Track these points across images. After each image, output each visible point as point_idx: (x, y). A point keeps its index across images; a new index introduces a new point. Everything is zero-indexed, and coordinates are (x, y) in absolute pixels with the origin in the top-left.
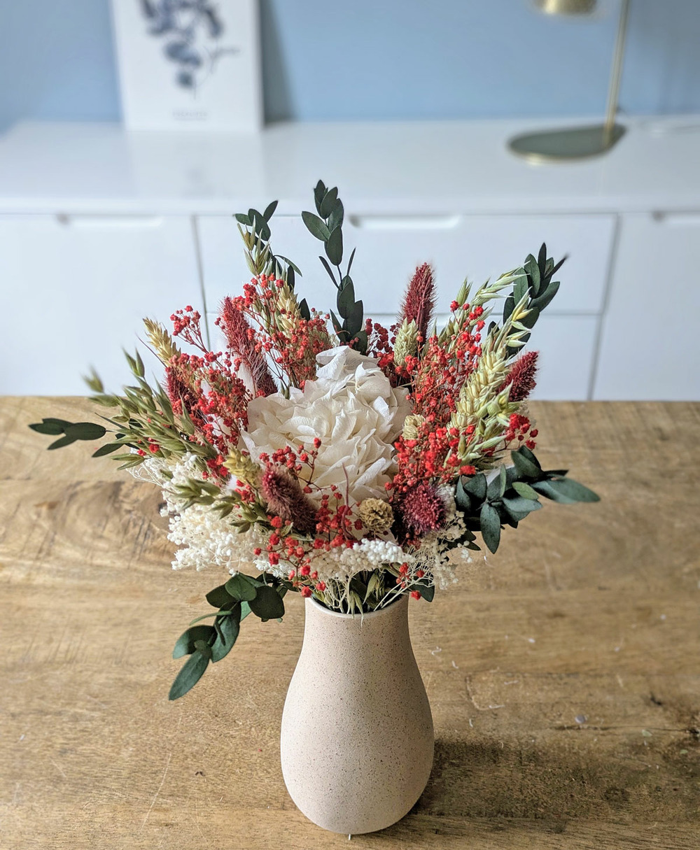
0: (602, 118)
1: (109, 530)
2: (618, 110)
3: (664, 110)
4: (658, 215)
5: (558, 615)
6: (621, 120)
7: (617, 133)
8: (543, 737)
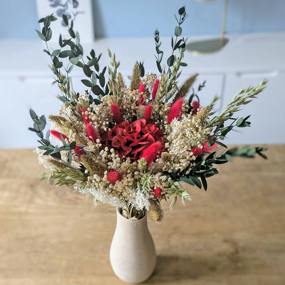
0: (219, 36)
1: (52, 193)
2: (225, 33)
3: (243, 32)
4: (239, 74)
5: (197, 216)
6: (227, 36)
7: (225, 42)
8: (191, 253)
